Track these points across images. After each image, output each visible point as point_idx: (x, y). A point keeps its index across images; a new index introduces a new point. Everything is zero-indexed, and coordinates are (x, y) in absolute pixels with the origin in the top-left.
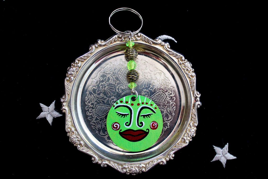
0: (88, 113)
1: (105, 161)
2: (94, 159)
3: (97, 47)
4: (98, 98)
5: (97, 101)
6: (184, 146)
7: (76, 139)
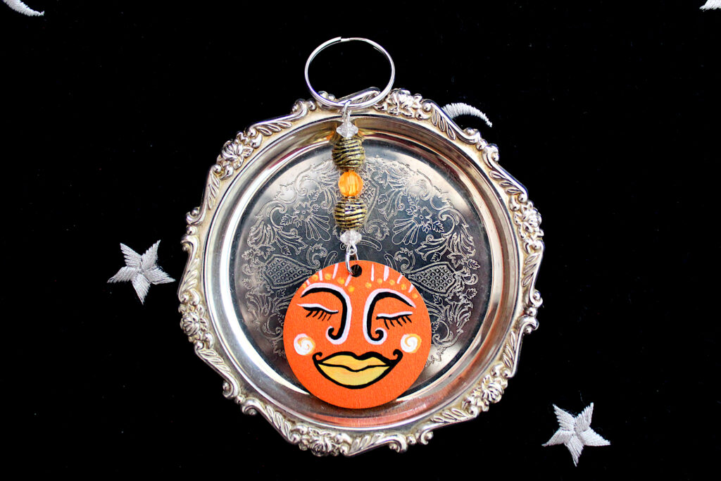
0: (247, 270)
1: (253, 401)
2: (228, 388)
3: (314, 108)
4: (282, 238)
5: (278, 244)
6: (463, 419)
7: (197, 325)
